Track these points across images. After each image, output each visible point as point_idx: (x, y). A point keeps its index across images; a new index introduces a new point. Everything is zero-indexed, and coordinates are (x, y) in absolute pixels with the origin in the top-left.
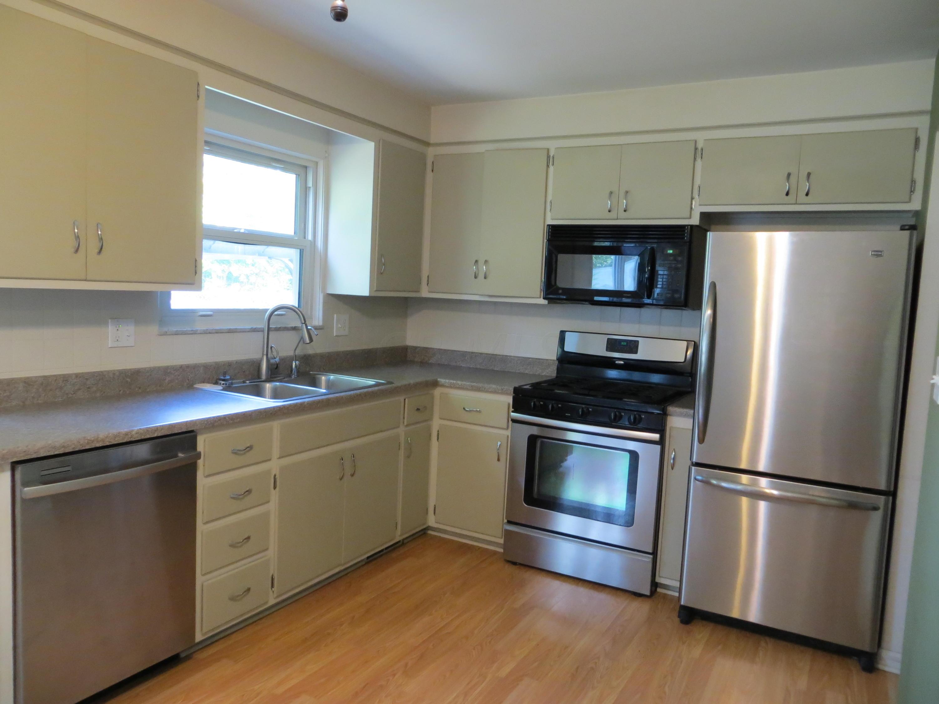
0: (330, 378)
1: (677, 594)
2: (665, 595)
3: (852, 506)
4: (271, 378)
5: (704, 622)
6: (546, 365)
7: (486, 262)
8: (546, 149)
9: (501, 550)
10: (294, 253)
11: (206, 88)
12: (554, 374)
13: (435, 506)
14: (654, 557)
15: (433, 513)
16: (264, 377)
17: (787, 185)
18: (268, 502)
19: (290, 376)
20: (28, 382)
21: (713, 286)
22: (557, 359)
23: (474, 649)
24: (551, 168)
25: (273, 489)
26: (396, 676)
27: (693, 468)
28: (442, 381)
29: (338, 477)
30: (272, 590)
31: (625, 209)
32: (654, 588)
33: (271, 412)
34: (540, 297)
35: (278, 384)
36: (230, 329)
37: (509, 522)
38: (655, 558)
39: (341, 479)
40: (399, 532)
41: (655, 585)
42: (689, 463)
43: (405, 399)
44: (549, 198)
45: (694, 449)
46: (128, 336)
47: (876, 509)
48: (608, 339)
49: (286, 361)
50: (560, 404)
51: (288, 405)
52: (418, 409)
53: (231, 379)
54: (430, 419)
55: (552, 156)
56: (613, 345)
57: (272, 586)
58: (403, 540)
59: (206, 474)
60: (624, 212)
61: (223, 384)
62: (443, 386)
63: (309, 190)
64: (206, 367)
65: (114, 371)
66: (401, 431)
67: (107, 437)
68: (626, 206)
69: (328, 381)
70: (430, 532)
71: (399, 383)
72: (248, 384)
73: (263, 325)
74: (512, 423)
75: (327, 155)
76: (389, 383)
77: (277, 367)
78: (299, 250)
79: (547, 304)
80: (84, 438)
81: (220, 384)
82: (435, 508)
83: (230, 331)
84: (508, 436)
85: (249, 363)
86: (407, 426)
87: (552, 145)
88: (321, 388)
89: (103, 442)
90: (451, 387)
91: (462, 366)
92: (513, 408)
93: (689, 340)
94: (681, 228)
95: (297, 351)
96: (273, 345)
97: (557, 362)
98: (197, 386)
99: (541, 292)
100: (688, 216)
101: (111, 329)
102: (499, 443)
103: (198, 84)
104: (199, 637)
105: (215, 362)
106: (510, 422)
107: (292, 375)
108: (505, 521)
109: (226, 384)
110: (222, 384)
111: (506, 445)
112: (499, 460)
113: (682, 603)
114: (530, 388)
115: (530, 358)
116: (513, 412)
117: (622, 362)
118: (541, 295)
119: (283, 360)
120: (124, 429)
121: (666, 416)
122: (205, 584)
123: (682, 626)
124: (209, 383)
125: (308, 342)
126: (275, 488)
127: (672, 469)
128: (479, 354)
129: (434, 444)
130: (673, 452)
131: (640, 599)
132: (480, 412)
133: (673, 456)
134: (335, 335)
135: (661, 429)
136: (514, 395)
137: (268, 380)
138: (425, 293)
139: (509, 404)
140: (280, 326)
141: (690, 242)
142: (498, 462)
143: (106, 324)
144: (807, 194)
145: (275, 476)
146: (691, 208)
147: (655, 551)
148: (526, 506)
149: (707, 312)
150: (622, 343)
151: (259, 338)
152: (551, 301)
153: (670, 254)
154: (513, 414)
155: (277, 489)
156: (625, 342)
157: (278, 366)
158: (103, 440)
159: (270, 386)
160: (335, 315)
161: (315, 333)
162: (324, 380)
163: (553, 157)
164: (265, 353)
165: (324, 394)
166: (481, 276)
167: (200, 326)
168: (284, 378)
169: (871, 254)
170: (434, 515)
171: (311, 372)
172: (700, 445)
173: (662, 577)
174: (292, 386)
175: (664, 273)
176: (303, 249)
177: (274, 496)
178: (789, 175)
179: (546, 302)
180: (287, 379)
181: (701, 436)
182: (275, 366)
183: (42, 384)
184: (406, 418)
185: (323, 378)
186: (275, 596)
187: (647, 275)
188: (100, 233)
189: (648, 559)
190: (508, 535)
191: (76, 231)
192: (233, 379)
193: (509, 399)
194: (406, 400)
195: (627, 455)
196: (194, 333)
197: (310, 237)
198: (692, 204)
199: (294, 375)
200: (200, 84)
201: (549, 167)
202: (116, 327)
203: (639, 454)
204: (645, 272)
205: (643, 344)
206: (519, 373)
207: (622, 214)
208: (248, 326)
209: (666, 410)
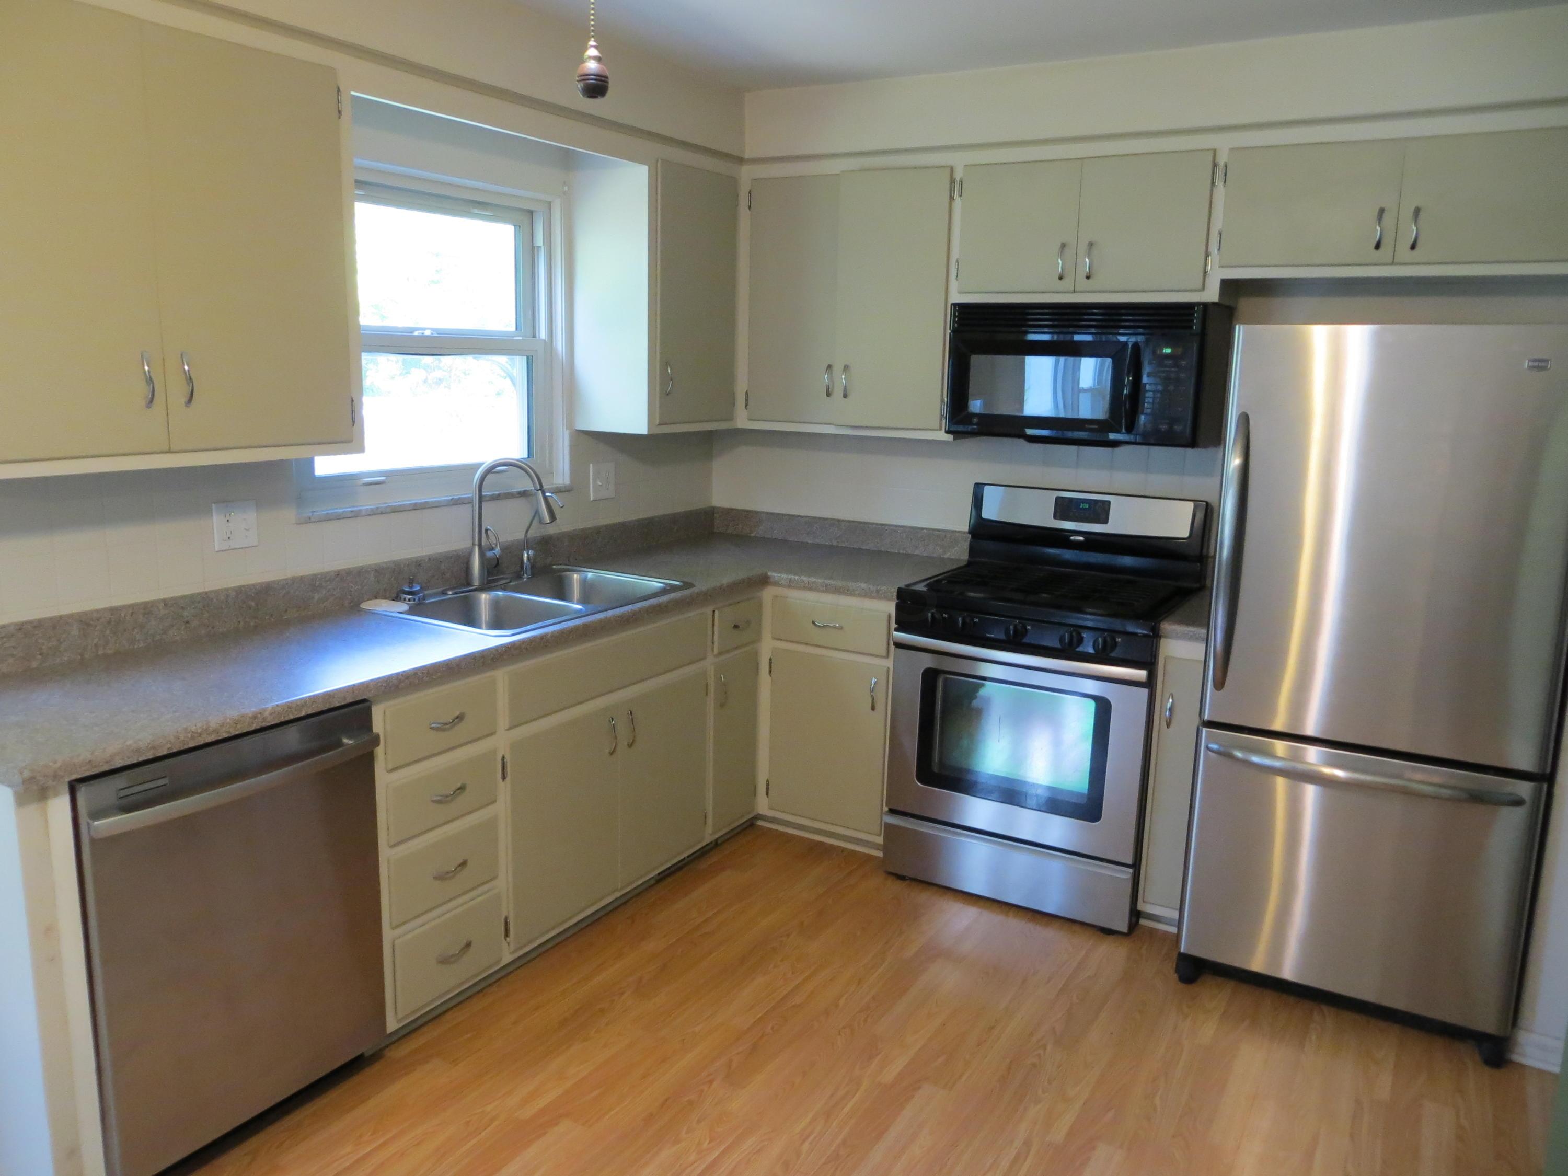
0: (587, 575)
1: (1174, 930)
2: (1153, 932)
3: (1477, 798)
4: (489, 582)
5: (1220, 980)
6: (951, 540)
7: (846, 368)
8: (947, 167)
9: (880, 854)
10: (518, 365)
11: (354, 96)
12: (965, 557)
13: (768, 781)
14: (1135, 872)
15: (765, 793)
16: (476, 583)
17: (1377, 230)
18: (494, 802)
19: (519, 576)
20: (85, 621)
21: (1245, 419)
22: (970, 532)
23: (839, 1033)
24: (958, 201)
25: (501, 780)
26: (715, 1085)
27: (1204, 730)
28: (775, 575)
29: (607, 751)
30: (506, 940)
31: (1088, 275)
32: (1134, 920)
33: (492, 656)
34: (941, 429)
35: (500, 593)
36: (416, 503)
37: (892, 811)
38: (1137, 873)
39: (612, 753)
40: (709, 829)
41: (1136, 915)
42: (1196, 721)
43: (714, 611)
44: (955, 254)
45: (1205, 702)
46: (245, 529)
47: (1518, 802)
48: (1058, 499)
49: (513, 550)
50: (976, 618)
51: (519, 641)
52: (736, 627)
53: (423, 589)
54: (758, 639)
55: (958, 179)
56: (1065, 508)
57: (507, 934)
58: (717, 840)
59: (390, 767)
60: (1086, 280)
61: (409, 600)
62: (776, 584)
63: (538, 251)
64: (379, 571)
65: (227, 589)
66: (709, 664)
67: (223, 725)
68: (1089, 269)
69: (584, 583)
70: (760, 823)
71: (701, 586)
72: (450, 596)
73: (471, 492)
74: (895, 650)
75: (566, 188)
76: (687, 585)
77: (498, 564)
78: (525, 358)
79: (952, 440)
80: (186, 729)
81: (405, 600)
82: (768, 785)
83: (416, 507)
84: (889, 669)
85: (451, 558)
86: (720, 654)
87: (958, 160)
88: (570, 601)
89: (218, 733)
90: (790, 585)
91: (807, 543)
92: (896, 623)
93: (1196, 499)
94: (1188, 308)
95: (530, 532)
96: (489, 527)
97: (970, 536)
98: (364, 606)
99: (941, 420)
100: (1200, 286)
101: (217, 520)
102: (874, 680)
103: (339, 90)
104: (392, 1025)
105: (394, 562)
106: (892, 647)
107: (523, 575)
108: (886, 809)
109: (414, 600)
110: (407, 599)
111: (885, 682)
112: (873, 708)
113: (1182, 950)
114: (925, 589)
115: (923, 529)
116: (896, 630)
117: (1081, 538)
118: (941, 424)
119: (506, 549)
120: (250, 709)
121: (1158, 639)
122: (397, 942)
123: (1182, 986)
124: (385, 598)
125: (549, 522)
126: (504, 778)
127: (1168, 726)
128: (837, 523)
129: (765, 681)
130: (1169, 698)
131: (1111, 938)
132: (841, 628)
133: (1169, 705)
134: (591, 500)
135: (1149, 664)
136: (898, 601)
137: (482, 589)
138: (742, 421)
139: (889, 616)
140: (497, 493)
141: (1203, 333)
142: (872, 711)
143: (209, 512)
144: (1413, 247)
145: (503, 758)
146: (1205, 272)
147: (1138, 864)
148: (922, 786)
149: (1234, 462)
150: (1082, 506)
151: (465, 515)
152: (957, 434)
153: (1167, 356)
154: (896, 633)
155: (508, 778)
156: (1086, 503)
157: (500, 561)
158: (216, 731)
159: (488, 597)
160: (591, 465)
161: (559, 503)
162: (577, 580)
163: (961, 182)
164: (477, 542)
165: (579, 615)
166: (838, 392)
167: (366, 503)
168: (510, 582)
169: (1528, 366)
170: (766, 796)
171: (554, 567)
172: (1217, 692)
173: (1151, 903)
174: (525, 599)
175: (1156, 388)
176: (532, 356)
177: (504, 790)
178: (1382, 211)
179: (950, 437)
180: (514, 583)
181: (1219, 674)
182: (496, 562)
183: (109, 622)
184: (716, 643)
185: (575, 576)
186: (512, 947)
187: (1127, 390)
188: (186, 368)
189: (1126, 874)
190: (889, 830)
191: (146, 368)
192: (427, 588)
193: (890, 608)
194: (716, 612)
195: (1091, 705)
196: (356, 515)
197: (543, 334)
198: (1206, 264)
199: (526, 574)
200: (341, 90)
201: (953, 199)
202: (225, 516)
203: (1112, 703)
204: (1123, 385)
205: (1117, 506)
206: (905, 554)
207: (1082, 283)
208: (445, 497)
209: (1159, 630)
